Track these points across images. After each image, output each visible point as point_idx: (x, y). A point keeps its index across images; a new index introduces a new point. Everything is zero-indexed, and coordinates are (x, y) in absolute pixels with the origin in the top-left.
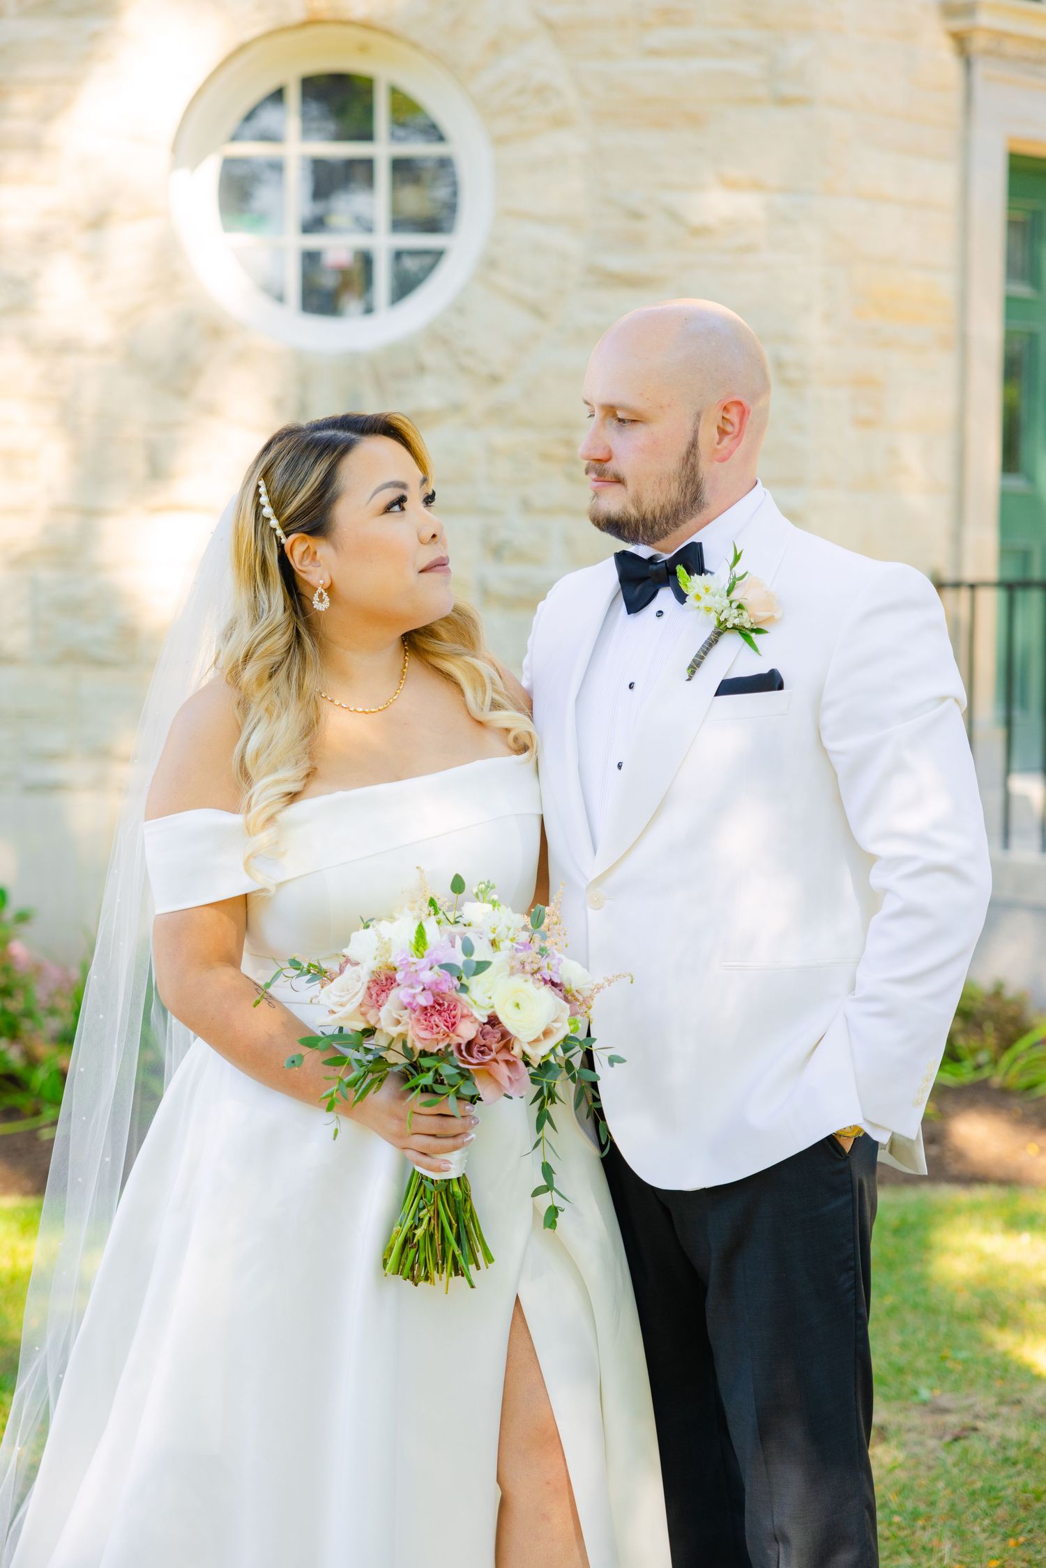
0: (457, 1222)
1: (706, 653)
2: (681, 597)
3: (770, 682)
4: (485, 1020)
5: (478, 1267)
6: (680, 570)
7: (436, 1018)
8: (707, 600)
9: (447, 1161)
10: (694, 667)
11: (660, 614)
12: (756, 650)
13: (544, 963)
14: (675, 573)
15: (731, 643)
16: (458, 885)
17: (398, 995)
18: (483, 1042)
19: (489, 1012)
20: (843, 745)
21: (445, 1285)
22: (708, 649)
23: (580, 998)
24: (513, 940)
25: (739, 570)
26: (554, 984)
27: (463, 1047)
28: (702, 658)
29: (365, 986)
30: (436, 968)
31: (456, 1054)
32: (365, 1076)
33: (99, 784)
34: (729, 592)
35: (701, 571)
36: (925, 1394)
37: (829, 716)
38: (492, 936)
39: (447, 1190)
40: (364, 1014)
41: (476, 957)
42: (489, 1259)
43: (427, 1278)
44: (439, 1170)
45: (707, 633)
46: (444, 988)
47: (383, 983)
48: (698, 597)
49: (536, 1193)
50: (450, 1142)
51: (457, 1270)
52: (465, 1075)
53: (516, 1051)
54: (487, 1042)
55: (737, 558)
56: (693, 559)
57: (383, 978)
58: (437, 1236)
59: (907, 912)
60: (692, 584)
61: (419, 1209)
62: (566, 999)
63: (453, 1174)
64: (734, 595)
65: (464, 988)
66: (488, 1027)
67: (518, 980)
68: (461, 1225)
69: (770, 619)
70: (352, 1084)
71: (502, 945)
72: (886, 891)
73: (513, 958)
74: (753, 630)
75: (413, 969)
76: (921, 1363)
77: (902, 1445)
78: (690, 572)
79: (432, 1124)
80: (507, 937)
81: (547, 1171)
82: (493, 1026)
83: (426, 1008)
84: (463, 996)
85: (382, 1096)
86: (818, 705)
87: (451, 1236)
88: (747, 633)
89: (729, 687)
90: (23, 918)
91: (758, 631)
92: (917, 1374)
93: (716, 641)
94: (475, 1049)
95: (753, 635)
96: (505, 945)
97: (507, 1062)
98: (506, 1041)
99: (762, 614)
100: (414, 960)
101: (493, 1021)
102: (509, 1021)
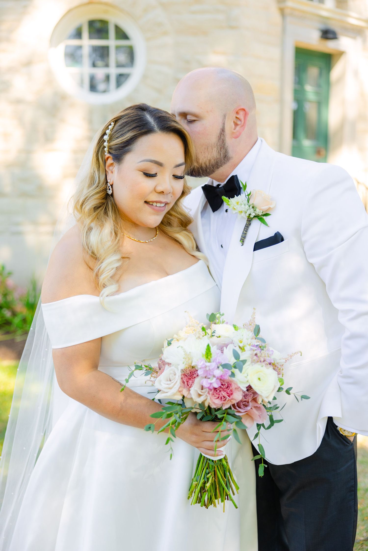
1: (246, 231)
3: (277, 239)
8: (238, 208)
10: (243, 239)
11: (226, 211)
12: (267, 225)
22: (247, 228)
28: (246, 234)
48: (234, 209)
64: (251, 202)
74: (263, 216)
85: (186, 424)
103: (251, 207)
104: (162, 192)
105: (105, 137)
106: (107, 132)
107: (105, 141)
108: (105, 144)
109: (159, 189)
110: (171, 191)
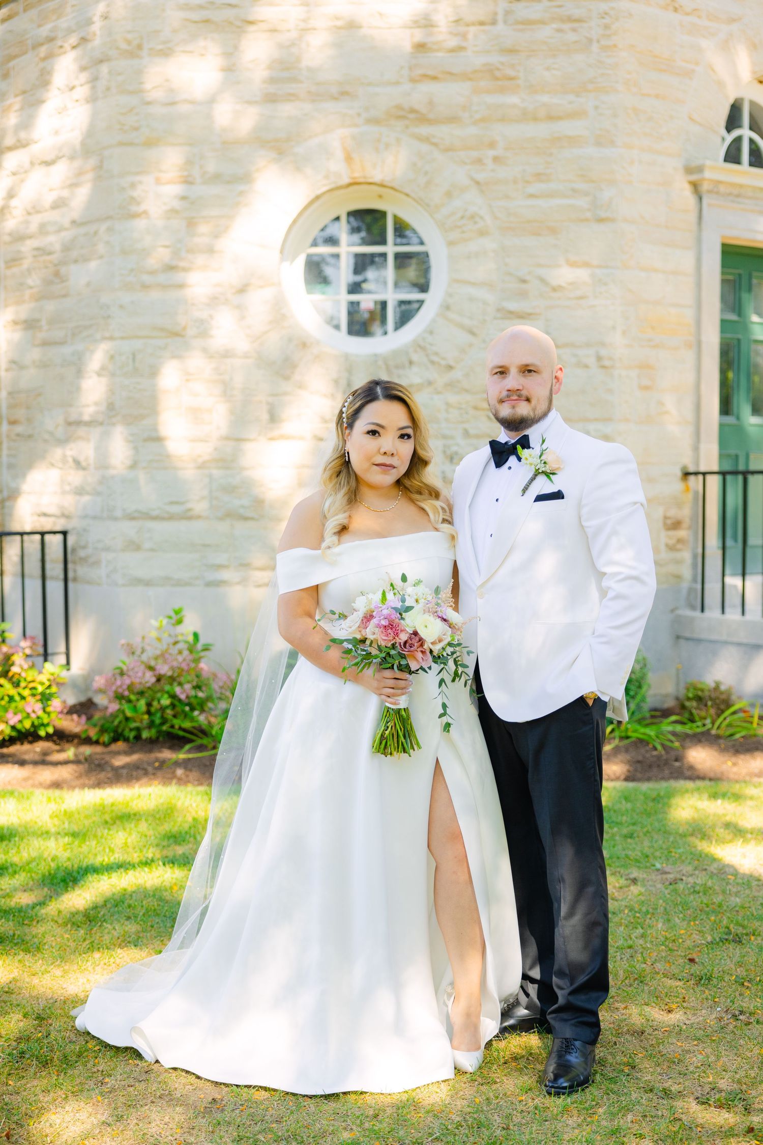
0: (404, 728)
1: (530, 484)
2: (519, 459)
3: (558, 495)
4: (412, 632)
5: (414, 750)
6: (519, 447)
7: (390, 631)
8: (530, 460)
9: (398, 700)
10: (525, 490)
11: (510, 468)
12: (552, 482)
13: (439, 609)
14: (516, 449)
15: (541, 479)
16: (404, 578)
17: (374, 622)
18: (410, 642)
19: (414, 629)
20: (591, 524)
21: (399, 758)
22: (531, 482)
23: (457, 627)
24: (425, 599)
25: (544, 447)
26: (445, 620)
27: (402, 644)
28: (528, 486)
29: (361, 619)
30: (390, 609)
31: (399, 647)
32: (362, 660)
33: (244, 581)
34: (540, 457)
35: (529, 447)
36: (658, 866)
37: (585, 511)
38: (416, 597)
39: (399, 713)
40: (360, 631)
41: (407, 604)
42: (420, 747)
43: (391, 754)
44: (395, 704)
45: (530, 475)
46: (393, 617)
47: (368, 617)
48: (527, 459)
49: (440, 716)
50: (400, 691)
51: (405, 751)
52: (403, 657)
53: (425, 647)
54: (413, 642)
55: (543, 441)
56: (525, 443)
57: (368, 615)
58: (395, 737)
59: (618, 597)
60: (524, 453)
61: (387, 722)
62: (450, 627)
63: (402, 706)
64: (542, 458)
65: (403, 619)
66: (413, 636)
67: (426, 616)
68: (406, 729)
69: (559, 469)
70: (356, 664)
71: (420, 601)
72: (609, 588)
73: (425, 606)
74: (551, 473)
75: (380, 609)
76: (658, 854)
77: (644, 885)
78: (523, 448)
79: (391, 683)
80: (423, 598)
81: (444, 706)
82: (416, 635)
83: (385, 627)
84: (402, 621)
85: (370, 672)
86: (579, 506)
87: (401, 734)
88: (548, 474)
90: (206, 649)
91: (553, 474)
92: (655, 858)
93: (535, 478)
94: (407, 645)
95: (551, 476)
96: (422, 601)
97: (422, 651)
98: (421, 642)
99: (555, 466)
100: (381, 605)
101: (415, 633)
102: (423, 633)
104: (385, 453)
105: (344, 409)
106: (346, 404)
107: (343, 413)
108: (344, 415)
109: (383, 451)
110: (395, 453)
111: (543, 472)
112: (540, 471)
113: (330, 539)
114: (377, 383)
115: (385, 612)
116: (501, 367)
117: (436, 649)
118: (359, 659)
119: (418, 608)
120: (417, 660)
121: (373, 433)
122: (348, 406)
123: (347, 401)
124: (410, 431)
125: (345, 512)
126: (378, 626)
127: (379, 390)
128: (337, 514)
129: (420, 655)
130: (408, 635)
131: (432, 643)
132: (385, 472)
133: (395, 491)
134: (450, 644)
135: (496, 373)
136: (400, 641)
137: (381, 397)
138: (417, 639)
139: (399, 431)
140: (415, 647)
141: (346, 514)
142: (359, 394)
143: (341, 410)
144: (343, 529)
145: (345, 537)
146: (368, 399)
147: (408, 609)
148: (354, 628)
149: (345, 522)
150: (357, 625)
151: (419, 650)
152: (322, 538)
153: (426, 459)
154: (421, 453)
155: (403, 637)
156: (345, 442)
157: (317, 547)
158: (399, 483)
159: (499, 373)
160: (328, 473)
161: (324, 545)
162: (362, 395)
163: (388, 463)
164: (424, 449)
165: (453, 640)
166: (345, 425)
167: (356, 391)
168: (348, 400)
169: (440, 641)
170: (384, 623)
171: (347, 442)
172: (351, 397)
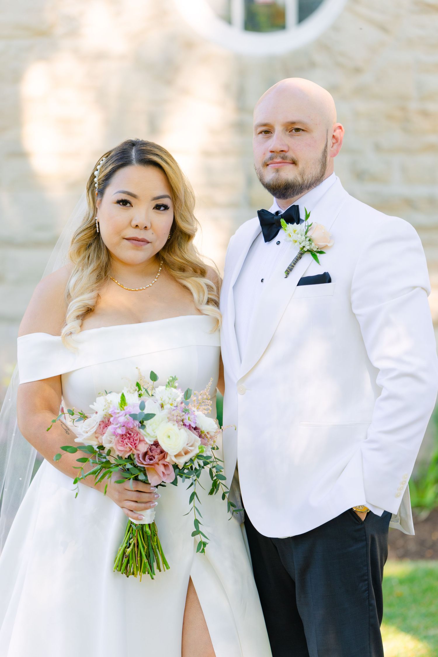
0: (148, 546)
1: (295, 264)
3: (325, 279)
4: (152, 443)
6: (282, 221)
7: (127, 440)
8: (295, 237)
9: (141, 515)
10: (289, 271)
11: (279, 243)
12: (318, 262)
13: (186, 417)
15: (307, 258)
16: (153, 377)
17: (110, 429)
18: (151, 454)
19: (154, 439)
22: (296, 262)
23: (209, 436)
24: (172, 404)
25: (309, 222)
26: (194, 428)
27: (141, 456)
28: (293, 267)
29: (98, 424)
30: (128, 416)
31: (137, 459)
32: (100, 470)
34: (306, 233)
37: (355, 296)
38: (161, 402)
39: (142, 530)
40: (97, 438)
41: (146, 411)
42: (167, 567)
45: (296, 253)
46: (132, 425)
47: (105, 423)
48: (290, 235)
50: (144, 505)
52: (142, 470)
53: (168, 460)
54: (154, 455)
55: (308, 216)
56: (293, 214)
57: (106, 420)
60: (288, 228)
61: (130, 539)
62: (199, 436)
63: (146, 522)
64: (309, 234)
65: (143, 427)
66: (154, 447)
67: (171, 425)
68: (150, 547)
69: (326, 246)
70: (94, 473)
71: (165, 407)
73: (170, 413)
74: (317, 252)
75: (118, 415)
79: (134, 496)
80: (168, 403)
82: (156, 446)
83: (123, 435)
84: (141, 430)
86: (349, 291)
88: (315, 253)
89: (305, 281)
91: (321, 252)
93: (300, 258)
94: (147, 457)
95: (318, 255)
96: (167, 406)
97: (163, 465)
98: (163, 454)
99: (322, 244)
100: (119, 411)
101: (156, 444)
102: (164, 445)
103: (307, 239)
104: (137, 226)
105: (96, 173)
106: (98, 167)
107: (95, 177)
108: (96, 180)
109: (134, 223)
110: (149, 226)
111: (308, 251)
112: (305, 249)
113: (72, 324)
114: (133, 144)
115: (122, 419)
116: (265, 125)
117: (181, 462)
118: (99, 467)
119: (160, 415)
120: (158, 474)
121: (124, 203)
122: (100, 169)
123: (99, 164)
124: (167, 201)
125: (92, 291)
126: (115, 434)
127: (133, 153)
128: (82, 294)
129: (161, 468)
130: (147, 446)
131: (176, 456)
132: (137, 248)
133: (154, 268)
134: (199, 456)
135: (261, 133)
136: (138, 452)
137: (134, 162)
138: (159, 451)
139: (153, 201)
140: (156, 460)
141: (94, 294)
142: (112, 157)
143: (93, 173)
144: (89, 311)
145: (90, 321)
146: (120, 163)
147: (150, 416)
148: (89, 434)
149: (90, 303)
150: (94, 429)
151: (160, 462)
152: (63, 323)
153: (188, 232)
154: (182, 225)
155: (143, 448)
156: (95, 210)
157: (58, 333)
158: (158, 257)
159: (263, 133)
160: (76, 246)
161: (65, 330)
162: (115, 158)
163: (140, 237)
164: (187, 221)
165: (202, 451)
166: (96, 192)
167: (110, 152)
168: (101, 162)
169: (186, 453)
170: (120, 431)
171: (98, 210)
172: (104, 159)
